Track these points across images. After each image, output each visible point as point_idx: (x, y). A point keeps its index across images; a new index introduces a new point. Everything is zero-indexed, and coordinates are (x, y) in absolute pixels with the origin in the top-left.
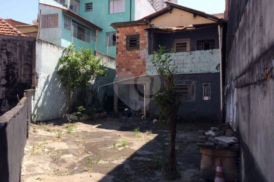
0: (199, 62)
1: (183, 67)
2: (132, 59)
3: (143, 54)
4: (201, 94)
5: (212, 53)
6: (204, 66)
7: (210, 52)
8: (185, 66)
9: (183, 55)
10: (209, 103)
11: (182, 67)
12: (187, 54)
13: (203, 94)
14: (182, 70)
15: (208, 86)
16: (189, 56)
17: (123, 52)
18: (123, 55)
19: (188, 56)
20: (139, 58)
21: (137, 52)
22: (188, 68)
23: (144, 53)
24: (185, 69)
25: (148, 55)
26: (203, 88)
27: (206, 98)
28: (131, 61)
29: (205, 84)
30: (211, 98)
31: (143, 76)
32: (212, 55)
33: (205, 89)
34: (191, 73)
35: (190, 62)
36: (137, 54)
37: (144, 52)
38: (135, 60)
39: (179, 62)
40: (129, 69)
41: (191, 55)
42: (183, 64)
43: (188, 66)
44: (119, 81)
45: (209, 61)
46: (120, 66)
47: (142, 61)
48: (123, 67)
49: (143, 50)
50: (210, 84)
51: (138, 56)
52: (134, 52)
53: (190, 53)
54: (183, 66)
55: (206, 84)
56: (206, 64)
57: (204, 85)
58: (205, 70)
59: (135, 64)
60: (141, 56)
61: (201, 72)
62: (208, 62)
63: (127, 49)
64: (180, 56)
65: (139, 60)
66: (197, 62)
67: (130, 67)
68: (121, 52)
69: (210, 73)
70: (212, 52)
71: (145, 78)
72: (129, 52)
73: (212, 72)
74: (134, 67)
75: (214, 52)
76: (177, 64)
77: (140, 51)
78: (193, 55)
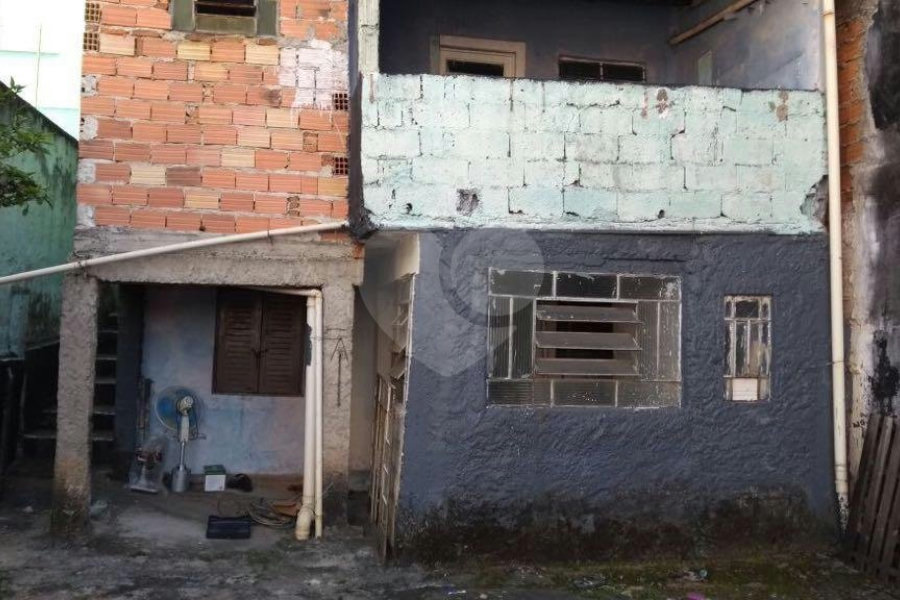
0: (710, 164)
1: (618, 187)
2: (219, 102)
3: (306, 79)
4: (720, 361)
5: (783, 114)
6: (739, 192)
7: (772, 106)
8: (628, 177)
9: (618, 103)
10: (765, 420)
11: (609, 182)
12: (642, 104)
13: (727, 366)
14: (610, 203)
15: (756, 315)
16: (652, 113)
17: (148, 42)
18: (143, 66)
19: (644, 114)
20: (273, 99)
21: (257, 54)
22: (648, 192)
23: (317, 69)
24: (630, 196)
25: (377, 75)
26: (733, 329)
27: (744, 390)
28: (209, 113)
29: (739, 299)
30: (774, 388)
31: (305, 233)
32: (780, 126)
33: (740, 332)
34: (659, 226)
35: (657, 159)
36: (260, 73)
37: (315, 63)
38: (241, 113)
39: (591, 153)
40: (196, 170)
41: (666, 112)
42: (617, 163)
43: (649, 180)
44: (103, 253)
45: (766, 159)
46: (116, 141)
47: (293, 124)
48: (142, 154)
49: (304, 44)
50: (767, 300)
51: (271, 88)
52: (236, 54)
53: (659, 98)
54: (617, 179)
55: (749, 299)
56: (749, 177)
57: (733, 310)
58: (743, 216)
59: (242, 141)
60: (291, 92)
61: (722, 225)
62: (758, 166)
63: (175, 27)
64: (595, 111)
65: (275, 117)
66: (698, 159)
67: (202, 158)
68: (131, 41)
69: (768, 237)
70: (783, 108)
71: (321, 244)
72: (188, 51)
73: (779, 229)
74: (237, 159)
75: (792, 110)
76: (580, 160)
77: (285, 53)
78: (678, 109)
